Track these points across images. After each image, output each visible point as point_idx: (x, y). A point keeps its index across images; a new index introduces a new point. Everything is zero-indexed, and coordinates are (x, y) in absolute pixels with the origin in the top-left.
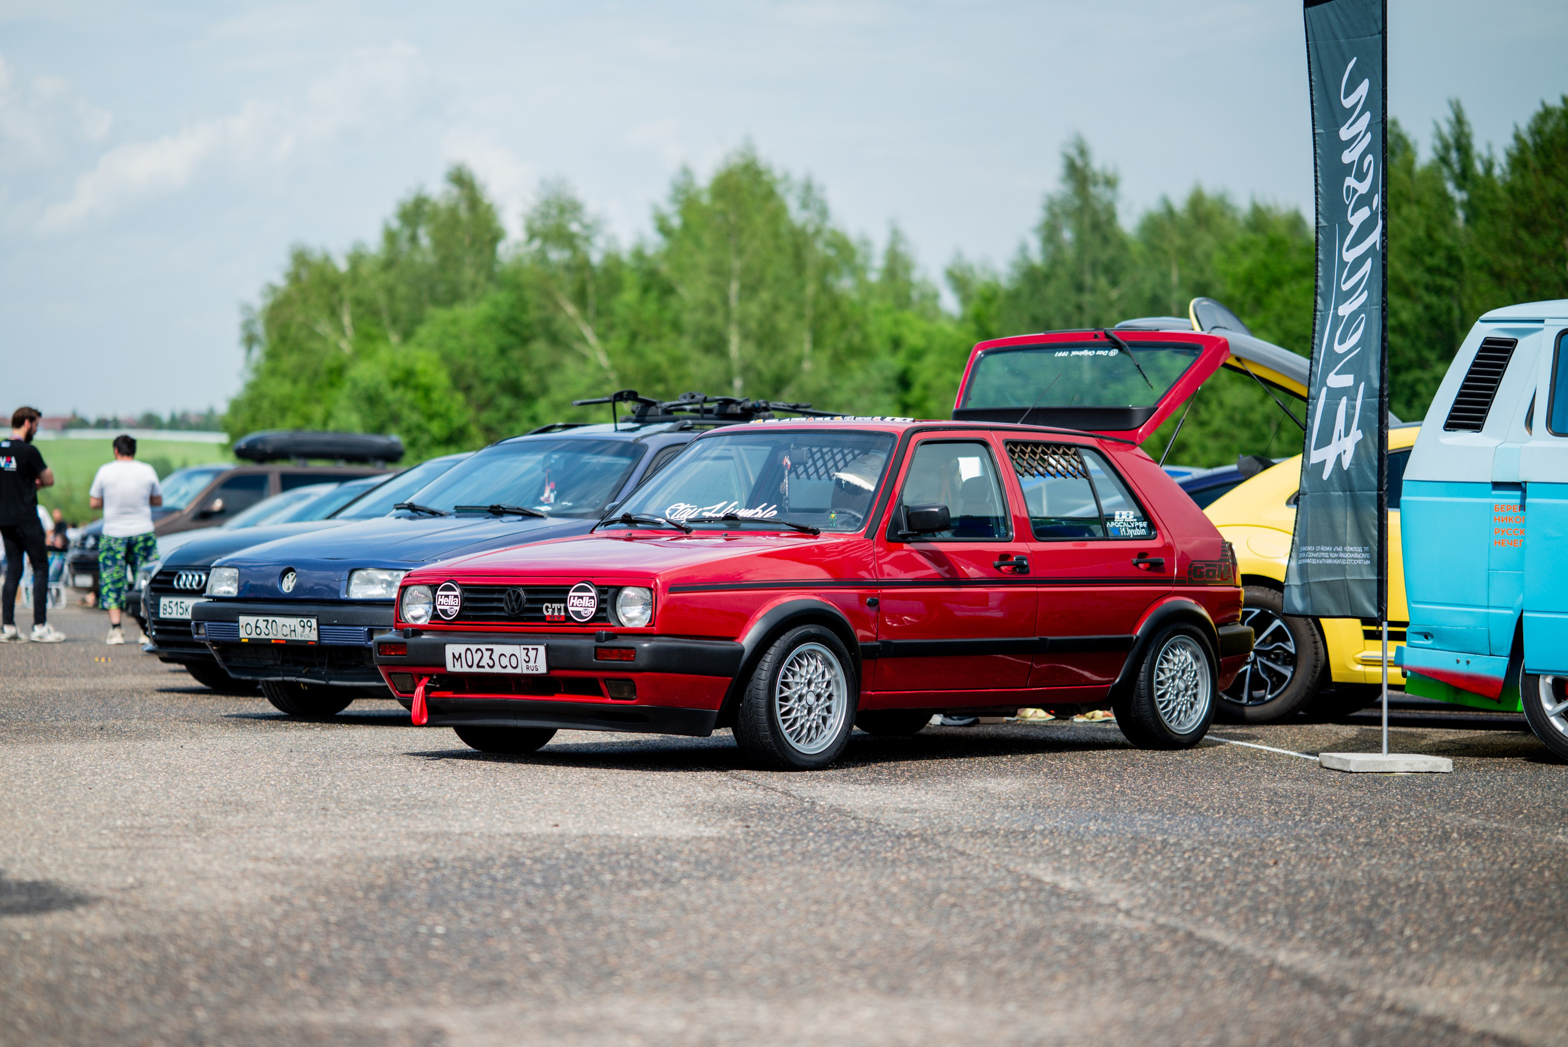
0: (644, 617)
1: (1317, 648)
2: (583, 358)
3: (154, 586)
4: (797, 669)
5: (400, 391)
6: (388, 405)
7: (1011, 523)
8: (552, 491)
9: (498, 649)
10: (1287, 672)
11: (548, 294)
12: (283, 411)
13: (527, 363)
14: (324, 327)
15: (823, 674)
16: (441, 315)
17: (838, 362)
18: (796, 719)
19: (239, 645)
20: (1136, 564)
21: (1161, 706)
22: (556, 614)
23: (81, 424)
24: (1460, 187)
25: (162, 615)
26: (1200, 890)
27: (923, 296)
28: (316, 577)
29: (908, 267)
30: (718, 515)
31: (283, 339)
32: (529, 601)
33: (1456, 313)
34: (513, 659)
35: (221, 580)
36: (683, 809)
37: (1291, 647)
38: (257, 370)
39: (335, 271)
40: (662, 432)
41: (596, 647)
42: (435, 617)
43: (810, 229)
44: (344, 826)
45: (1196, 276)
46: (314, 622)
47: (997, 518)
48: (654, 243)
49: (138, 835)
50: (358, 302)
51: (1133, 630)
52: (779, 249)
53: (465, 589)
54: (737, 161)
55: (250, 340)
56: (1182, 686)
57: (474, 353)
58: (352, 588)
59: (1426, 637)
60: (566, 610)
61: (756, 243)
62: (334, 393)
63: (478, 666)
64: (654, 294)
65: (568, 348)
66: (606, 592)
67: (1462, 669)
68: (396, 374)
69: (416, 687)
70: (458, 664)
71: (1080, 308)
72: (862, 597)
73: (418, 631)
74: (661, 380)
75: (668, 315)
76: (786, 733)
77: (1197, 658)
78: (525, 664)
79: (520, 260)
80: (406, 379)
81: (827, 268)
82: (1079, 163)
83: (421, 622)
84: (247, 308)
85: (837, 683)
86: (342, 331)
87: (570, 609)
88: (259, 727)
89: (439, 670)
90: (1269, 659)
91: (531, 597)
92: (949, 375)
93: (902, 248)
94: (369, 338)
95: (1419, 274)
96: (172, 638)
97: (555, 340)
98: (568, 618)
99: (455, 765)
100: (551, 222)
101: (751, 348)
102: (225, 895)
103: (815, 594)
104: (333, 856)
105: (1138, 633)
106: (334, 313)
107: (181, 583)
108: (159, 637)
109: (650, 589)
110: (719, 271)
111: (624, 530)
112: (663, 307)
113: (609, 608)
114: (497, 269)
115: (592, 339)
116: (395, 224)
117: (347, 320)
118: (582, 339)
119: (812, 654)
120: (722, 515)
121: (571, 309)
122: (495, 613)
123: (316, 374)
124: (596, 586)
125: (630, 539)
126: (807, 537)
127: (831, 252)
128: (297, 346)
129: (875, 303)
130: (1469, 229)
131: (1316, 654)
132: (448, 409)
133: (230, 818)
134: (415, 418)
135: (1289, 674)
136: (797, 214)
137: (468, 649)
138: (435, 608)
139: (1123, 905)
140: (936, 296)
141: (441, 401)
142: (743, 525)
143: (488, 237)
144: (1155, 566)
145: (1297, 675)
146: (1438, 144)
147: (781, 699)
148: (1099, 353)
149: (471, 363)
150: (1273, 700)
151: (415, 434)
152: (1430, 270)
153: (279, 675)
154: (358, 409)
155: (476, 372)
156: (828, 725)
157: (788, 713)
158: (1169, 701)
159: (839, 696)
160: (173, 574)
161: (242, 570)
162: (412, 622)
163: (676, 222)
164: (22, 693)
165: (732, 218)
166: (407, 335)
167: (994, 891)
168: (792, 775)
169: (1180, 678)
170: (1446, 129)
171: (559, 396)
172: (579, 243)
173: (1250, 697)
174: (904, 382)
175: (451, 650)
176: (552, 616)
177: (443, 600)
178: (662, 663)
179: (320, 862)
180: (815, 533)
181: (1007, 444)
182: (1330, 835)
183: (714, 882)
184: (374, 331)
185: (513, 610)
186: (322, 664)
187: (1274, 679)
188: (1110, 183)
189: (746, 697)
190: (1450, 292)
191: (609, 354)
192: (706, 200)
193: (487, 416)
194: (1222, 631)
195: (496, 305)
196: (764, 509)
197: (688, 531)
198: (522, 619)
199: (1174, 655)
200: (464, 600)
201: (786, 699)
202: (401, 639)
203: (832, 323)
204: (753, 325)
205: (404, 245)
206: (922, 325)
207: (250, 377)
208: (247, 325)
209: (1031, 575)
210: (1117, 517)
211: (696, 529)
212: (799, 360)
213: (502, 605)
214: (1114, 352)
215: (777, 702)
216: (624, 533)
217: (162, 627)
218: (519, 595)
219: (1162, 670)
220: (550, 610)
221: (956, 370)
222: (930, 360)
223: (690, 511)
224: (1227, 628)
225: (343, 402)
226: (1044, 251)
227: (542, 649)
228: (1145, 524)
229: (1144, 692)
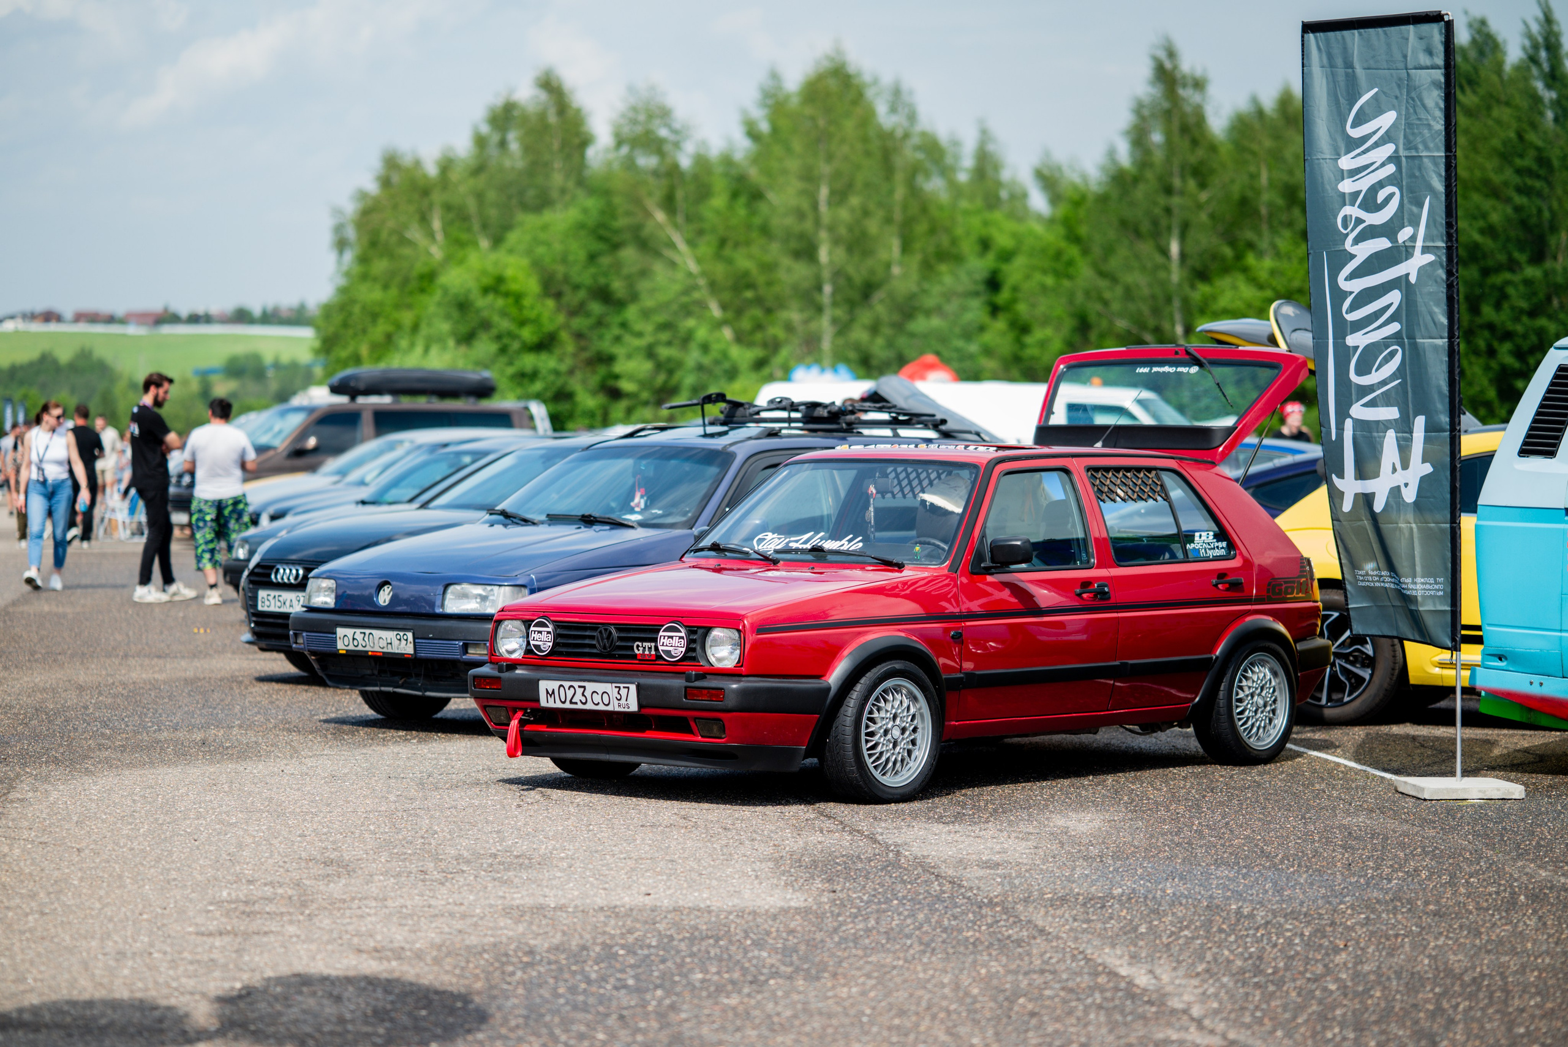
0: (733, 657)
1: (1394, 651)
2: (673, 264)
3: (252, 578)
4: (882, 704)
5: (490, 297)
6: (478, 311)
7: (1092, 549)
8: (642, 497)
9: (591, 687)
10: (1366, 674)
11: (637, 201)
12: (374, 316)
13: (617, 266)
14: (415, 233)
15: (908, 708)
16: (529, 221)
17: (928, 268)
18: (881, 753)
19: (336, 655)
20: (1216, 585)
21: (1240, 723)
22: (647, 652)
23: (173, 318)
24: (1549, 87)
25: (260, 608)
26: (1271, 988)
27: (1013, 197)
28: (411, 590)
29: (997, 167)
30: (805, 546)
31: (374, 244)
32: (620, 639)
33: (1547, 215)
34: (605, 696)
35: (319, 589)
36: (771, 864)
37: (1369, 649)
38: (347, 274)
39: (425, 176)
40: (750, 438)
41: (686, 688)
42: (528, 651)
43: (899, 133)
44: (442, 898)
45: (1284, 177)
46: (410, 635)
47: (1078, 540)
48: (742, 146)
49: (243, 913)
50: (448, 207)
51: (1212, 650)
52: (868, 154)
53: (558, 625)
54: (826, 64)
55: (341, 245)
56: (1261, 702)
57: (564, 260)
58: (446, 602)
59: (1500, 659)
60: (656, 649)
61: (845, 149)
62: (424, 299)
63: (571, 702)
64: (742, 200)
65: (658, 254)
66: (695, 632)
67: (1535, 690)
68: (487, 281)
69: (510, 720)
70: (551, 700)
71: (1168, 211)
72: (946, 631)
73: (513, 665)
74: (751, 286)
75: (757, 221)
76: (871, 767)
77: (1275, 674)
78: (616, 702)
79: (609, 164)
80: (496, 286)
81: (915, 170)
82: (1168, 65)
83: (514, 656)
84: (337, 211)
85: (922, 716)
86: (431, 235)
87: (660, 648)
88: (357, 738)
89: (533, 705)
90: (1348, 661)
91: (622, 635)
92: (1038, 277)
93: (991, 147)
94: (460, 244)
95: (1509, 174)
96: (270, 630)
97: (645, 245)
98: (659, 657)
99: (549, 797)
100: (639, 129)
101: (840, 253)
102: (330, 1009)
103: (899, 630)
104: (432, 945)
105: (1218, 653)
106: (424, 219)
107: (279, 577)
108: (258, 629)
109: (739, 631)
110: (809, 177)
111: (713, 560)
112: (753, 212)
113: (698, 648)
114: (587, 173)
115: (682, 246)
116: (485, 129)
117: (437, 224)
118: (672, 245)
119: (897, 689)
120: (809, 546)
121: (660, 216)
122: (587, 650)
123: (406, 281)
124: (686, 627)
125: (718, 570)
126: (892, 571)
127: (920, 156)
128: (388, 253)
129: (964, 204)
130: (1558, 129)
131: (1394, 656)
132: (539, 316)
133: (332, 885)
134: (505, 324)
135: (1367, 677)
136: (885, 117)
137: (561, 686)
138: (528, 643)
139: (1196, 1011)
140: (1025, 195)
141: (532, 308)
142: (830, 557)
143: (576, 141)
144: (1235, 586)
145: (1375, 678)
146: (1527, 43)
147: (867, 734)
148: (1180, 369)
149: (560, 270)
150: (1354, 702)
151: (505, 341)
152: (1519, 171)
153: (376, 685)
154: (448, 317)
155: (566, 279)
156: (913, 757)
157: (873, 747)
158: (1248, 718)
159: (923, 729)
160: (271, 568)
161: (340, 582)
162: (507, 656)
163: (764, 127)
164: (124, 685)
165: (821, 123)
166: (497, 241)
167: (1071, 990)
168: (879, 807)
169: (1259, 695)
170: (1535, 28)
171: (649, 302)
172: (668, 148)
173: (1329, 699)
174: (993, 283)
175: (544, 686)
176: (643, 654)
177: (536, 636)
178: (751, 702)
179: (419, 956)
180: (900, 567)
181: (1088, 470)
182: (1400, 900)
183: (800, 983)
184: (464, 236)
185: (605, 647)
186: (418, 675)
187: (1353, 681)
188: (1199, 84)
189: (833, 733)
190: (1540, 194)
191: (699, 261)
192: (795, 102)
193: (578, 323)
194: (1300, 646)
195: (585, 211)
196: (850, 541)
197: (775, 562)
198: (613, 657)
199: (1253, 672)
200: (557, 636)
201: (872, 734)
202: (496, 673)
203: (921, 228)
204: (843, 231)
205: (493, 151)
206: (1011, 226)
207: (342, 282)
208: (339, 229)
209: (1112, 601)
210: (1197, 538)
211: (784, 560)
212: (888, 266)
213: (594, 642)
214: (1194, 369)
215: (863, 737)
216: (713, 563)
217: (260, 620)
218: (610, 633)
219: (1241, 688)
220: (641, 649)
221: (1044, 272)
222: (1020, 262)
223: (777, 541)
224: (1305, 642)
225: (432, 309)
226: (1132, 154)
227: (633, 688)
228: (1224, 544)
229: (1223, 710)
